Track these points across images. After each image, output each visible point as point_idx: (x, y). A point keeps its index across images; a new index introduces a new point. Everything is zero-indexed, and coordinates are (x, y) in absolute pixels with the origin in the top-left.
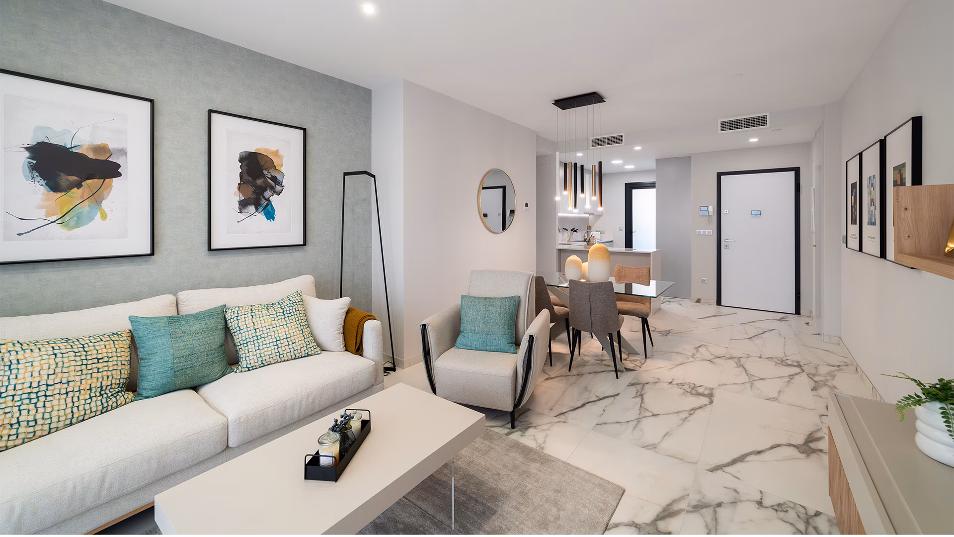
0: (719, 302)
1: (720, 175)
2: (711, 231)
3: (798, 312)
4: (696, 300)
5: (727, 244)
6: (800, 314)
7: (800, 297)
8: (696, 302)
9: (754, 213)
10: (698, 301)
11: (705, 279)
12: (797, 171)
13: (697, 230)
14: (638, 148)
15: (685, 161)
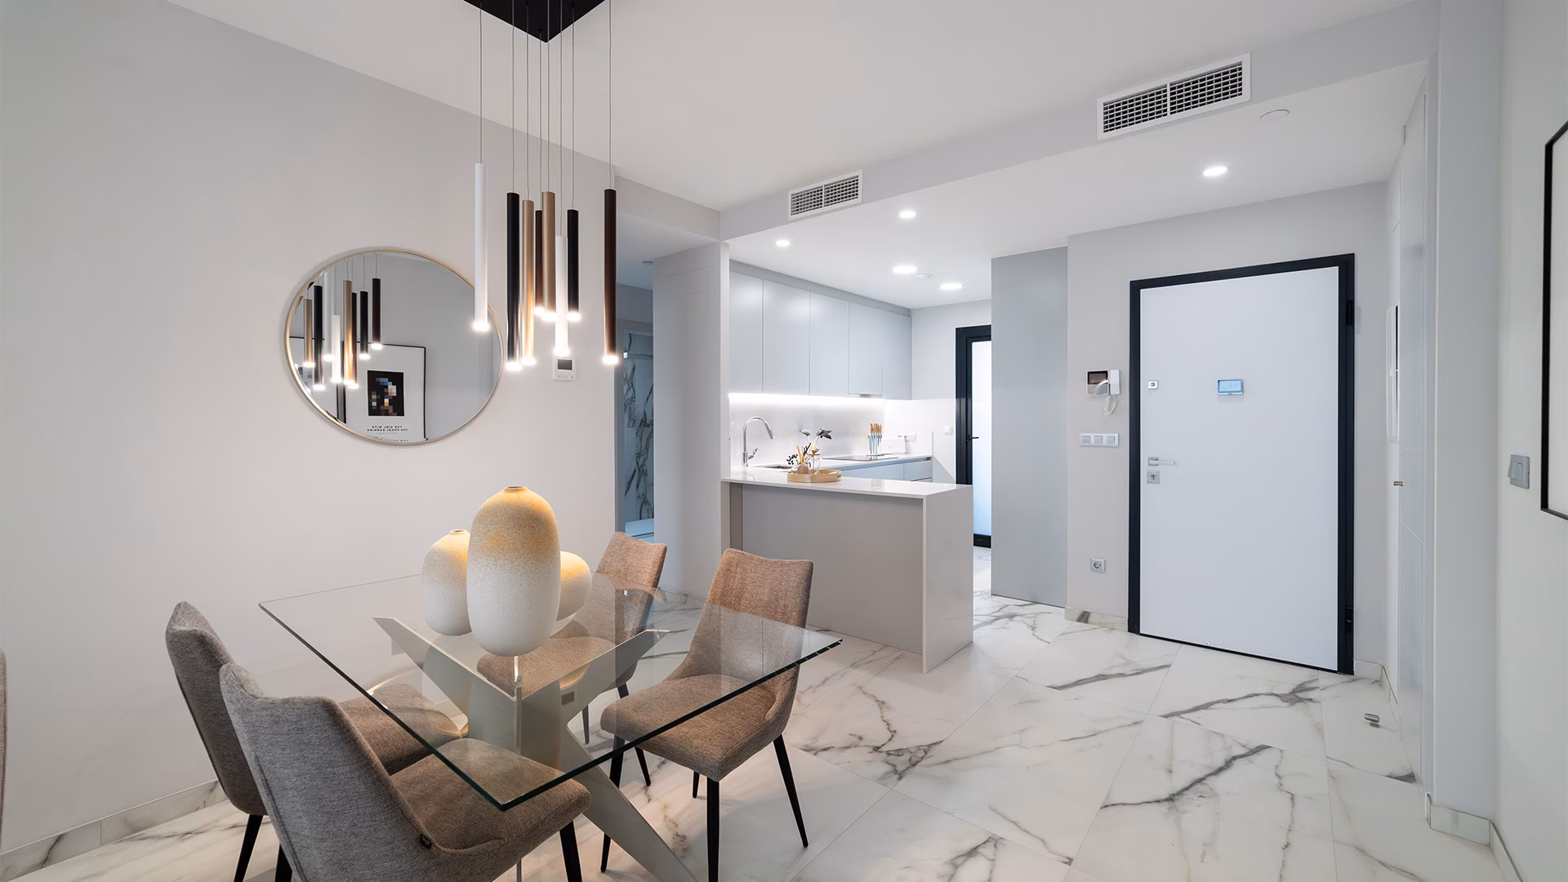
0: (1134, 625)
1: (1136, 287)
2: (1116, 435)
3: (1345, 665)
4: (1077, 614)
5: (1154, 469)
6: (1352, 673)
7: (1352, 624)
8: (1079, 620)
9: (1224, 386)
10: (1084, 617)
11: (1103, 561)
12: (1345, 265)
13: (1082, 435)
14: (907, 214)
15: (1053, 260)
